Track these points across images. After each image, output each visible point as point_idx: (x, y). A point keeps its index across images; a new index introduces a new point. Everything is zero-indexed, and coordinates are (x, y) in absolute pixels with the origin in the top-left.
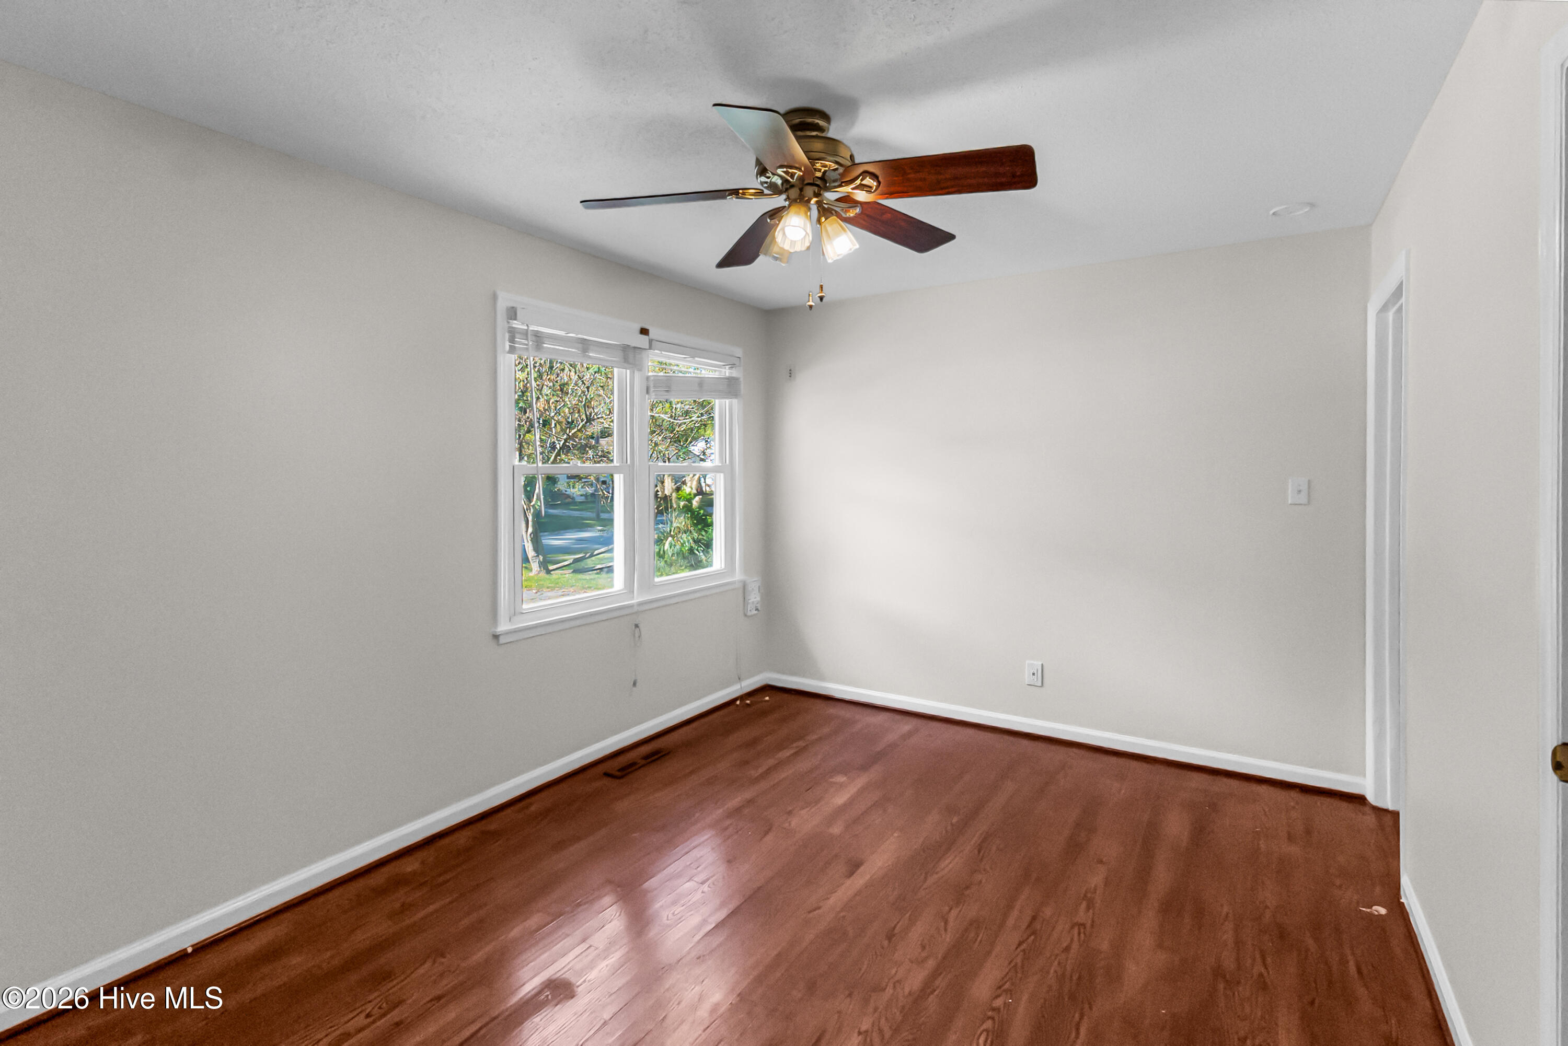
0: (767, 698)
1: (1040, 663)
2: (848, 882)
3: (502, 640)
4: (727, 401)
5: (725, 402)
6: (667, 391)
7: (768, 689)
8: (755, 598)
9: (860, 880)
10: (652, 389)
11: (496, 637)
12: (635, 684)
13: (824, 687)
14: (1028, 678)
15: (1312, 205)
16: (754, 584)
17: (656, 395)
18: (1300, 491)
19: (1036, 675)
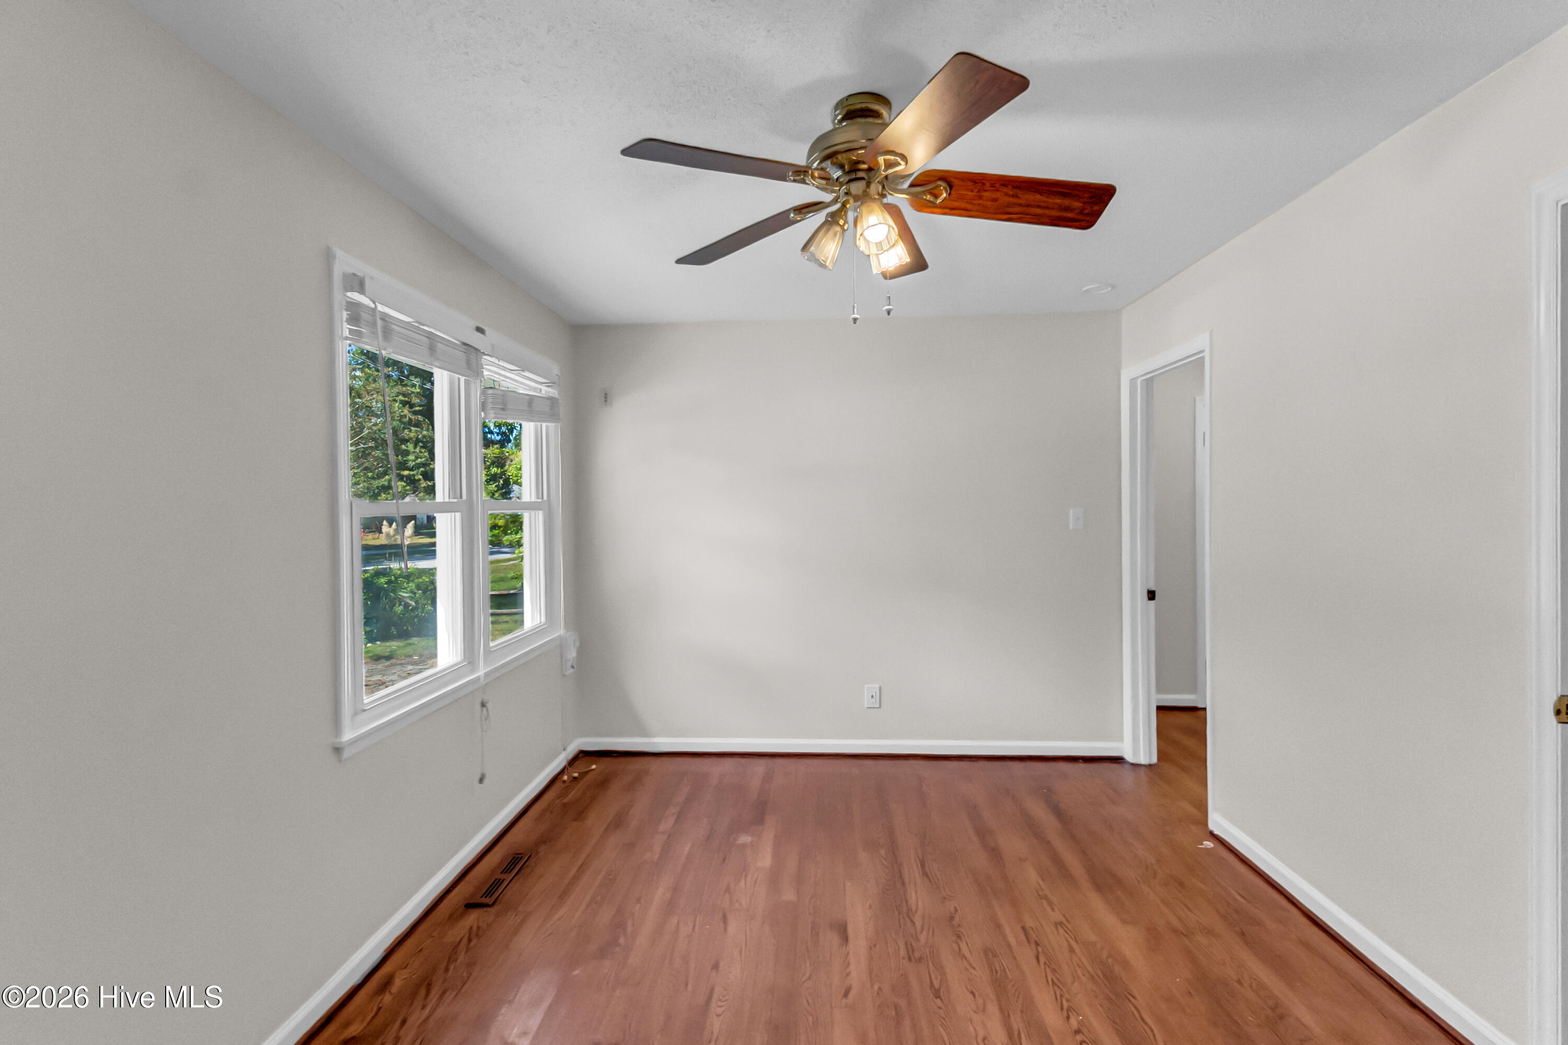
0: (594, 767)
1: (878, 686)
2: (851, 947)
3: (346, 754)
4: (544, 425)
5: (541, 425)
6: (503, 409)
7: (583, 755)
8: (572, 654)
9: (859, 944)
10: (490, 406)
11: (337, 750)
12: (481, 780)
13: (654, 743)
14: (867, 702)
15: (1113, 287)
16: (572, 639)
17: (495, 413)
18: (1078, 519)
19: (874, 697)
